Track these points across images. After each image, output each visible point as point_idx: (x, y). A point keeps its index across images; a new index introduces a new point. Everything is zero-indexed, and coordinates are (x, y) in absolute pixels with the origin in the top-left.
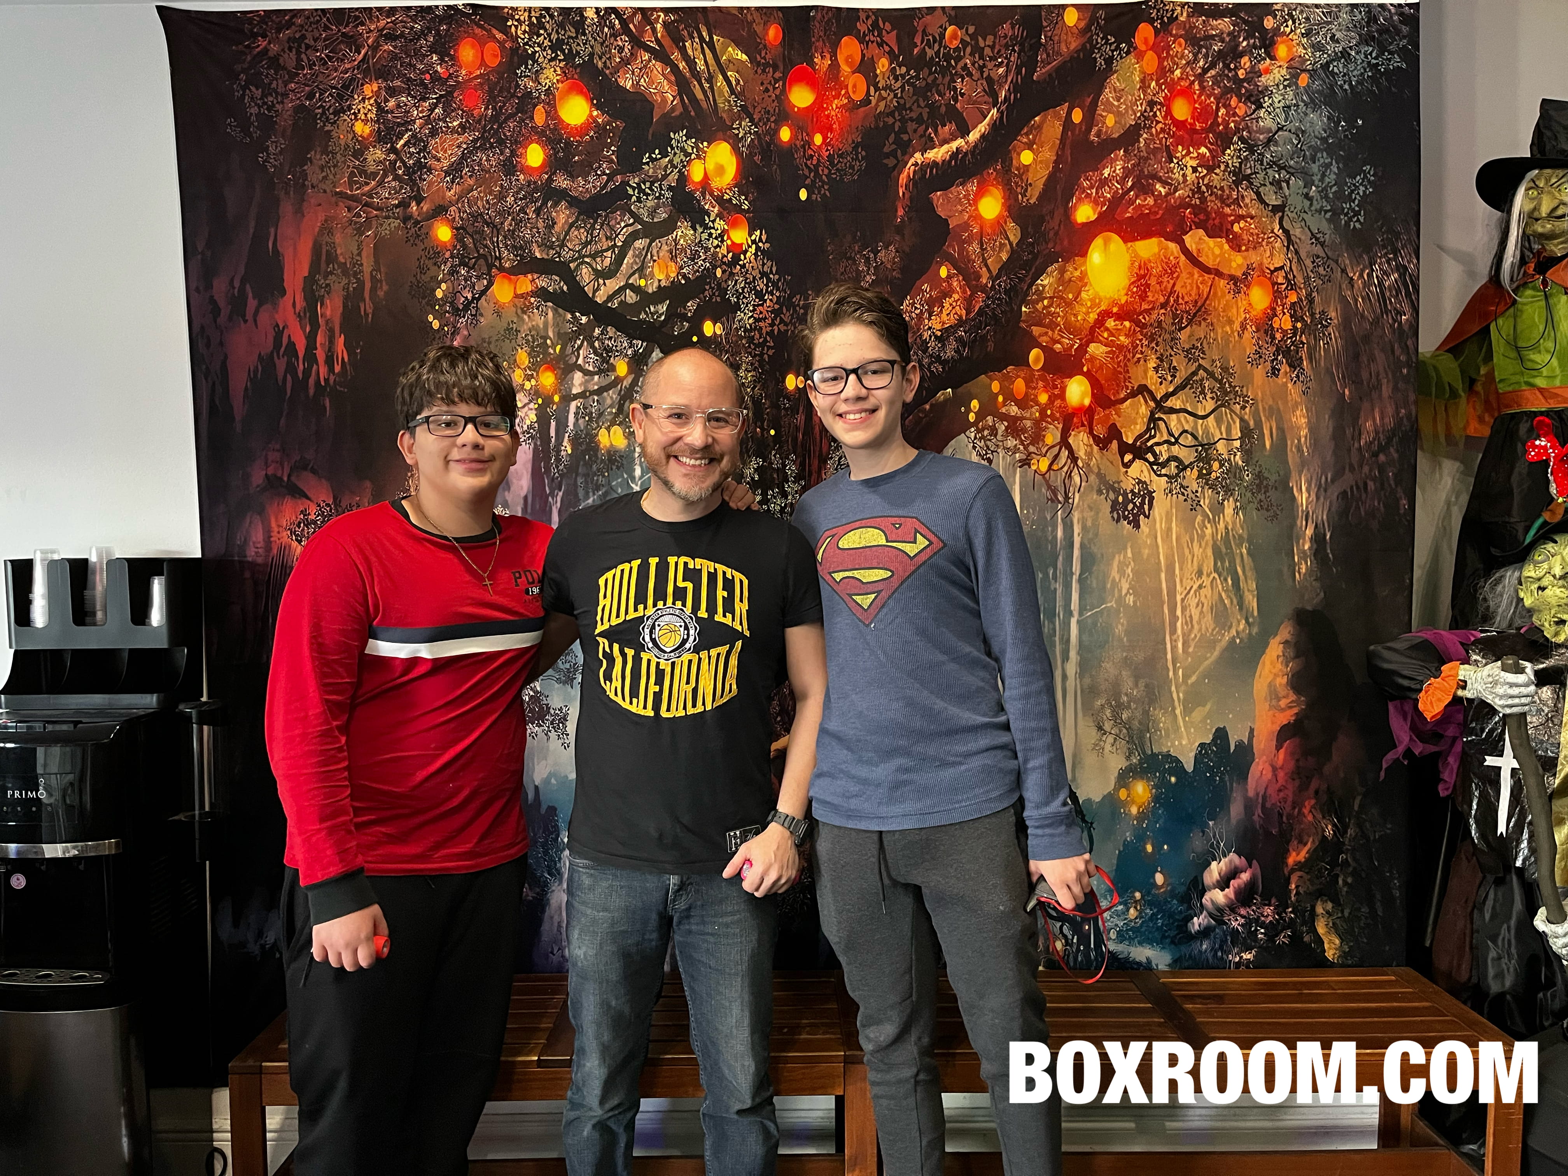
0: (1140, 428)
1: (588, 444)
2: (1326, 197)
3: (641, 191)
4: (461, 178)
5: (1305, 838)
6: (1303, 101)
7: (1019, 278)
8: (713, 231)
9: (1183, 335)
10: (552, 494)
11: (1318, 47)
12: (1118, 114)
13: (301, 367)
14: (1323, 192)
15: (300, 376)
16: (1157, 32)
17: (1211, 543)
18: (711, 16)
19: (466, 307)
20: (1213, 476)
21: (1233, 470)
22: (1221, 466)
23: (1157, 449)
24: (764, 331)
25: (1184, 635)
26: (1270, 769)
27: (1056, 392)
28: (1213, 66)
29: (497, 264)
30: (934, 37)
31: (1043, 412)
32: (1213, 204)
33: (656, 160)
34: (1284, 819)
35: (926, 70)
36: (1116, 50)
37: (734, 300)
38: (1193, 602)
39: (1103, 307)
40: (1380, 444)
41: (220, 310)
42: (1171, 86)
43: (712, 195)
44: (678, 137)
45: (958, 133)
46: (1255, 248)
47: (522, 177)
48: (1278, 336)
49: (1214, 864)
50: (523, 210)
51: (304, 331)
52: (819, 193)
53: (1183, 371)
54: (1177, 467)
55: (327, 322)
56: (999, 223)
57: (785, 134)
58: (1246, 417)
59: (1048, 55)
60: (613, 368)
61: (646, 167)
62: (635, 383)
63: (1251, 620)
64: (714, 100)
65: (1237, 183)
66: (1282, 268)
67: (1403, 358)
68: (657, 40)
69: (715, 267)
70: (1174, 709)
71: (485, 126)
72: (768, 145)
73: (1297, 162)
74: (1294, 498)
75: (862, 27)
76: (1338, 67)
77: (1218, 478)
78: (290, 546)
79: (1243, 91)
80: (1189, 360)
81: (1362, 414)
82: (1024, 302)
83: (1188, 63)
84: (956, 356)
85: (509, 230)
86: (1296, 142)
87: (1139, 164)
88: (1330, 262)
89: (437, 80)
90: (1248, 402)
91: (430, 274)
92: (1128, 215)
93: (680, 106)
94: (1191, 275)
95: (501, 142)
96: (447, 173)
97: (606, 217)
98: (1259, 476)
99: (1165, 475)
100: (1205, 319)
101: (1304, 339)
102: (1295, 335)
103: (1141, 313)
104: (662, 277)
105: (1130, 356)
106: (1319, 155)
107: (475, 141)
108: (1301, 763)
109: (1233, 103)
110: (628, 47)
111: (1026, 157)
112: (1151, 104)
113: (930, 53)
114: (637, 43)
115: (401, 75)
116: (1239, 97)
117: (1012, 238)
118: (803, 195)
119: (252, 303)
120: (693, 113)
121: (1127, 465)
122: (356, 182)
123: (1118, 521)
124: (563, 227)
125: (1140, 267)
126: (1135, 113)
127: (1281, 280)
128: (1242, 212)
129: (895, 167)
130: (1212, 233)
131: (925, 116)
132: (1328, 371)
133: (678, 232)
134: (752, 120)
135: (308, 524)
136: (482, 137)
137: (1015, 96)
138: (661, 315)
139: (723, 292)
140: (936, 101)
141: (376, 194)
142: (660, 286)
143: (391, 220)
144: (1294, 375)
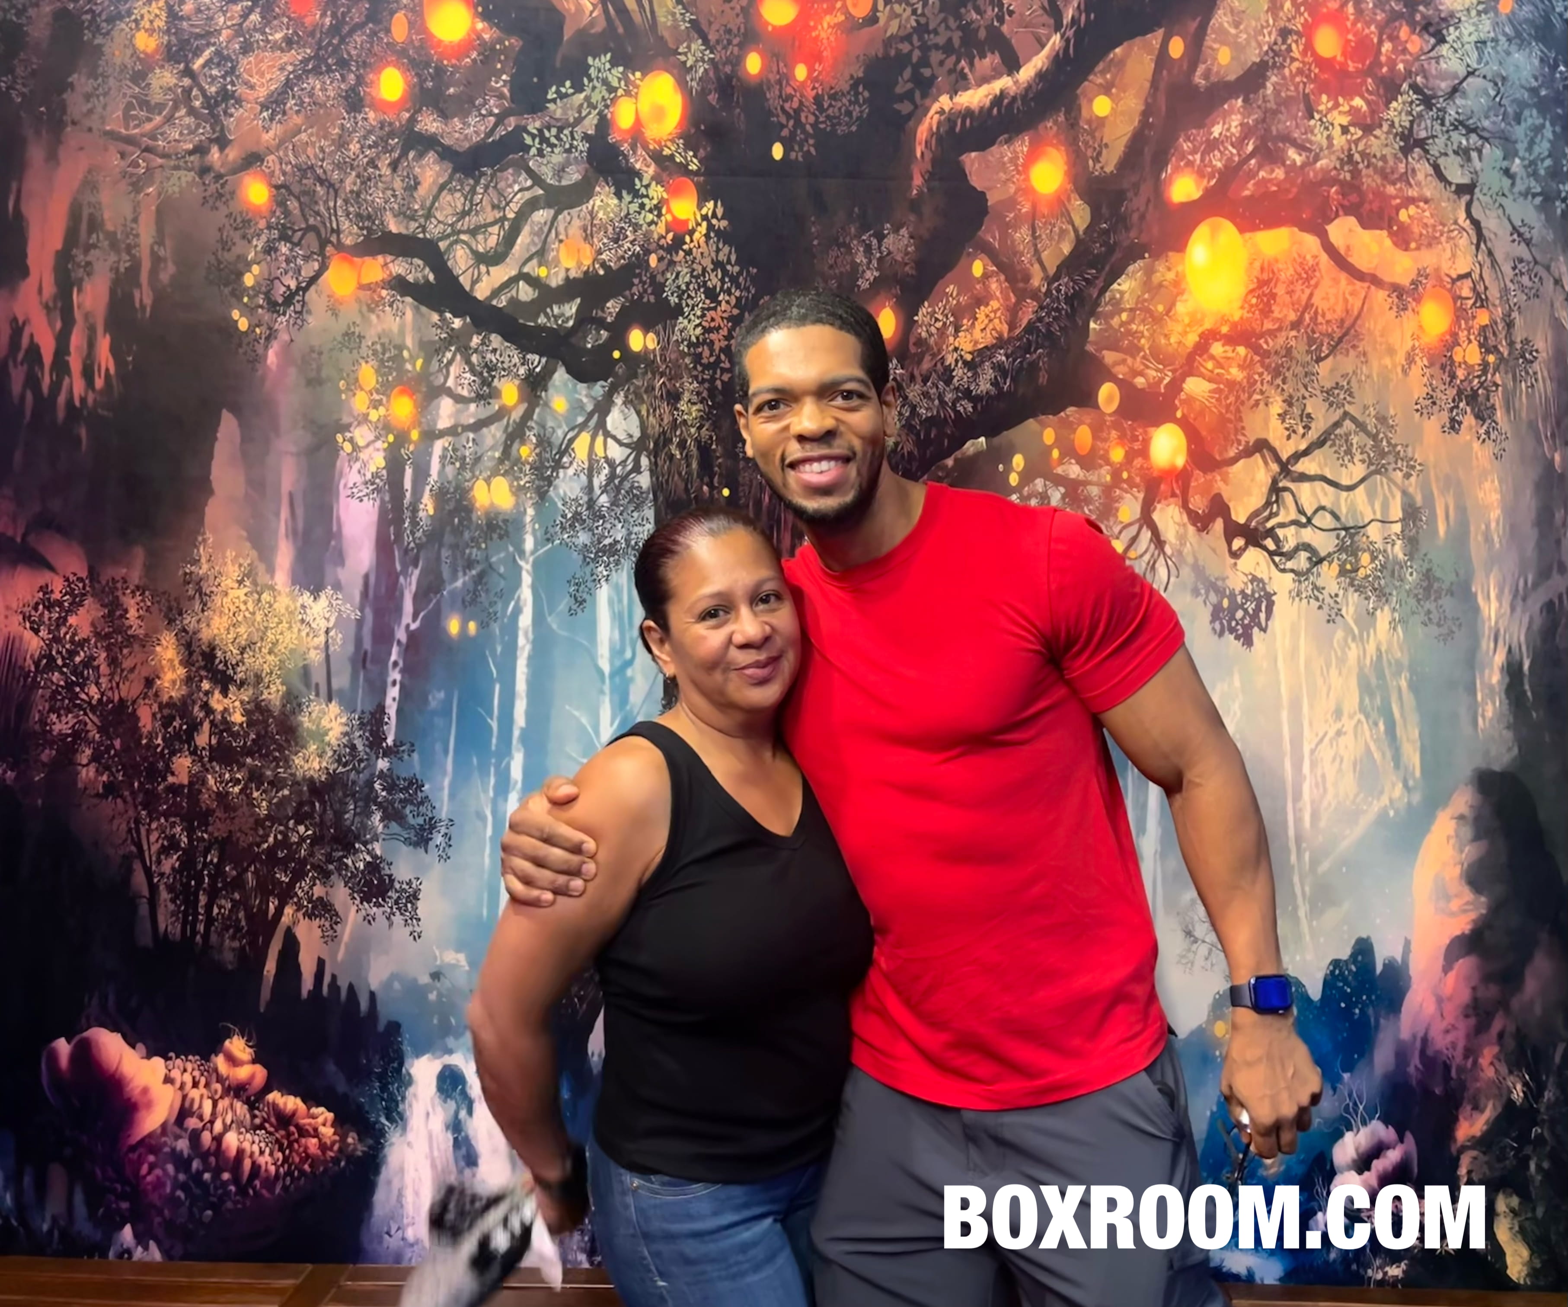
0: (1256, 500)
1: (459, 502)
2: (1535, 174)
3: (544, 140)
5: (1483, 1101)
6: (1505, 34)
7: (1086, 280)
8: (646, 201)
9: (1323, 369)
10: (405, 572)
12: (1237, 48)
13: (47, 380)
14: (1531, 167)
15: (45, 391)
17: (1355, 671)
19: (289, 300)
20: (1362, 573)
21: (1389, 567)
22: (1374, 558)
23: (1280, 532)
24: (717, 347)
25: (1313, 802)
26: (1434, 999)
27: (1137, 446)
29: (334, 239)
31: (1116, 474)
32: (1370, 180)
33: (566, 95)
34: (1454, 1074)
37: (674, 300)
38: (1326, 753)
39: (1208, 325)
43: (645, 147)
44: (599, 64)
45: (1004, 69)
46: (1430, 245)
47: (371, 115)
48: (1461, 373)
49: (1349, 1136)
50: (372, 163)
51: (53, 327)
52: (801, 149)
53: (1322, 419)
54: (1309, 559)
55: (87, 316)
56: (1060, 203)
57: (753, 64)
58: (1411, 490)
60: (495, 394)
61: (551, 106)
62: (528, 415)
63: (1411, 783)
64: (652, 12)
65: (1406, 151)
66: (1468, 275)
69: (647, 252)
70: (1296, 908)
71: (320, 40)
72: (729, 78)
73: (1494, 123)
74: (1476, 610)
77: (1367, 576)
78: (21, 638)
79: (1418, 17)
80: (1331, 405)
82: (1093, 313)
84: (993, 391)
85: (352, 192)
86: (1493, 93)
87: (1264, 120)
88: (1539, 269)
90: (1413, 467)
91: (237, 250)
92: (1247, 193)
93: (602, 19)
94: (1336, 281)
95: (343, 64)
96: (264, 107)
97: (493, 176)
98: (1428, 575)
99: (1292, 571)
100: (1354, 347)
101: (1498, 378)
102: (1485, 371)
103: (1262, 335)
104: (571, 264)
105: (1244, 396)
106: (1526, 113)
107: (305, 61)
108: (1479, 994)
109: (1404, 32)
111: (1101, 106)
112: (1284, 33)
116: (1412, 24)
117: (1077, 221)
118: (778, 152)
120: (621, 30)
121: (1236, 555)
122: (135, 117)
123: (1221, 634)
124: (430, 190)
125: (1262, 269)
126: (1260, 46)
127: (1466, 292)
128: (1412, 193)
129: (910, 116)
130: (1366, 223)
131: (956, 42)
132: (1532, 425)
133: (597, 201)
134: (706, 41)
135: (49, 607)
136: (316, 57)
137: (1088, 17)
138: (568, 319)
139: (659, 288)
140: (972, 22)
141: (162, 134)
142: (567, 278)
143: (182, 173)
144: (1482, 431)
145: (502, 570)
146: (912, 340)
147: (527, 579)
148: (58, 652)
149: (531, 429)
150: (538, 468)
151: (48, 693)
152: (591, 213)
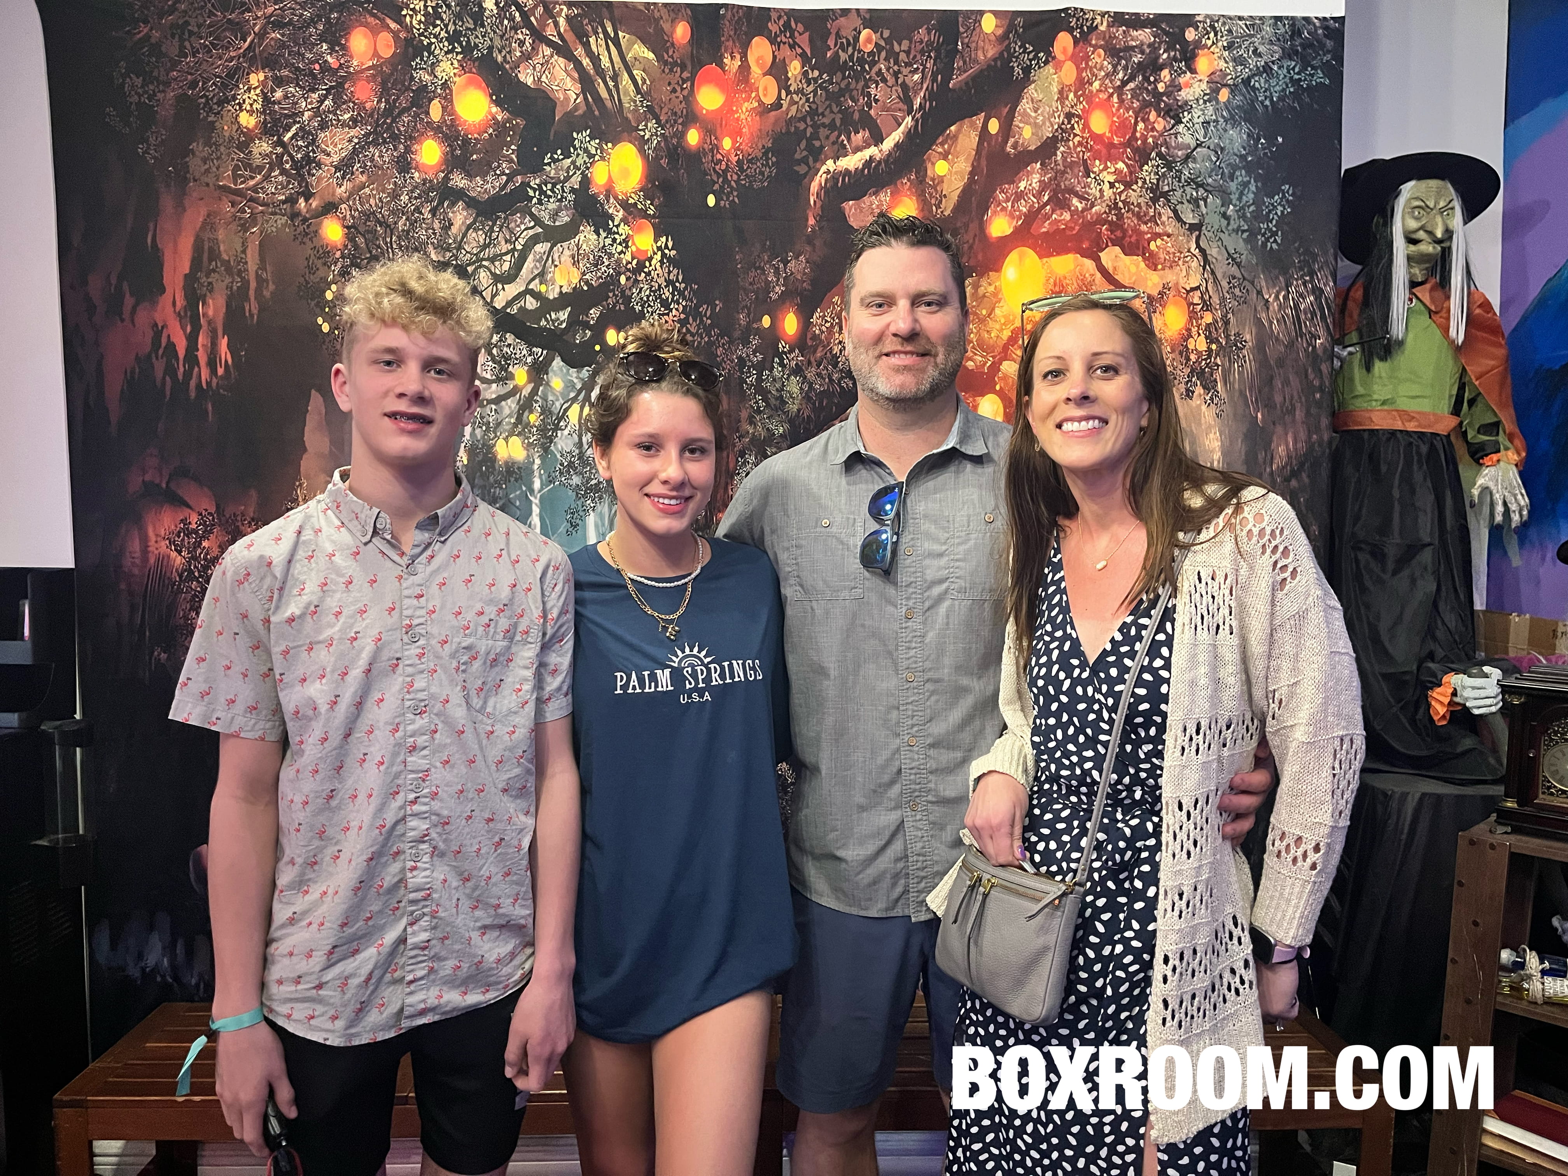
1: (485, 455)
2: (1244, 217)
3: (542, 193)
4: (353, 174)
6: (1223, 117)
8: (617, 236)
11: (1239, 61)
12: (1036, 125)
13: (182, 369)
14: (1241, 212)
15: (180, 377)
16: (1076, 41)
18: (617, 12)
28: (1132, 78)
30: (848, 40)
32: (1130, 221)
33: (558, 160)
35: (839, 74)
36: (1033, 59)
37: (638, 308)
39: (1017, 325)
40: (1292, 471)
41: (95, 307)
42: (1090, 98)
43: (616, 198)
44: (581, 137)
45: (871, 141)
46: (1171, 267)
47: (416, 175)
48: (1193, 357)
51: (184, 330)
52: (728, 199)
55: (209, 323)
57: (693, 137)
59: (965, 62)
60: (511, 377)
61: (547, 168)
62: (534, 392)
64: (620, 100)
65: (1154, 200)
66: (1197, 288)
67: (1316, 383)
68: (559, 34)
69: (619, 274)
71: (378, 120)
72: (676, 148)
73: (1215, 180)
75: (773, 28)
76: (1259, 82)
78: (169, 557)
79: (1162, 105)
81: (1275, 439)
83: (1107, 75)
85: (403, 230)
86: (1214, 159)
87: (1055, 178)
88: (1246, 283)
89: (328, 71)
91: (321, 273)
92: (1044, 230)
93: (583, 104)
95: (395, 138)
96: (338, 169)
97: (505, 219)
101: (1218, 361)
102: (1209, 357)
104: (564, 283)
106: (1238, 173)
107: (367, 135)
109: (1153, 116)
110: (529, 41)
111: (941, 168)
112: (1069, 116)
113: (843, 56)
114: (539, 37)
115: (288, 65)
116: (1158, 111)
118: (711, 200)
119: (129, 301)
120: (597, 113)
122: (241, 176)
124: (460, 230)
125: (1055, 285)
126: (1052, 126)
127: (1196, 300)
128: (1159, 230)
129: (806, 174)
130: (1128, 251)
131: (838, 123)
132: (1242, 393)
133: (581, 236)
134: (658, 122)
135: (188, 533)
136: (375, 132)
137: (931, 104)
138: (562, 322)
139: (628, 300)
140: (849, 107)
141: (262, 188)
142: (561, 292)
143: (278, 217)
144: (1208, 398)
145: (518, 503)
146: (809, 336)
147: (536, 510)
148: (195, 567)
149: (536, 402)
150: (542, 430)
151: (189, 596)
152: (577, 245)
